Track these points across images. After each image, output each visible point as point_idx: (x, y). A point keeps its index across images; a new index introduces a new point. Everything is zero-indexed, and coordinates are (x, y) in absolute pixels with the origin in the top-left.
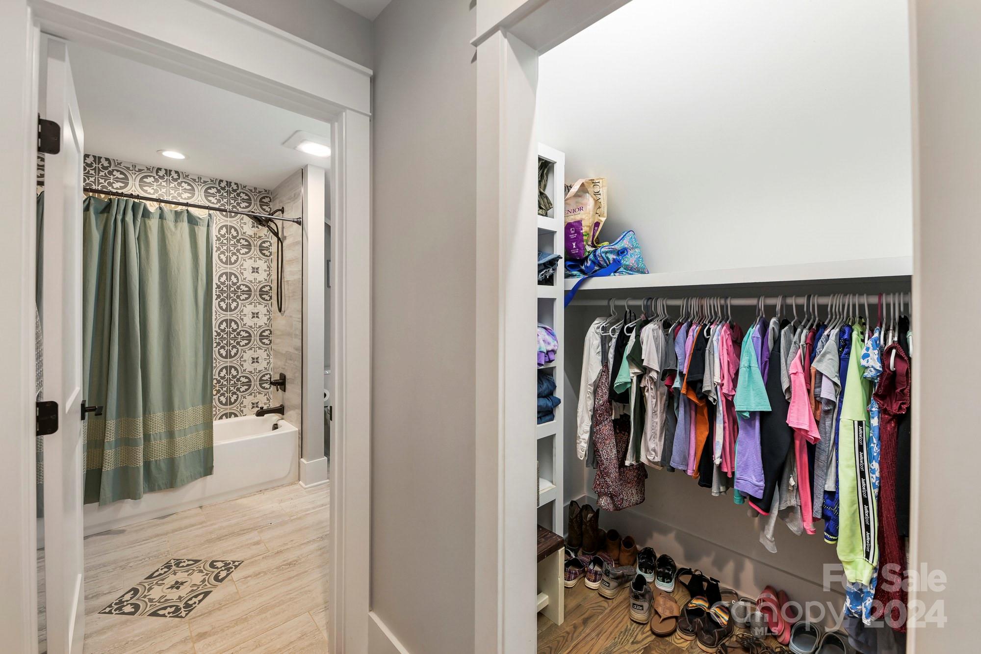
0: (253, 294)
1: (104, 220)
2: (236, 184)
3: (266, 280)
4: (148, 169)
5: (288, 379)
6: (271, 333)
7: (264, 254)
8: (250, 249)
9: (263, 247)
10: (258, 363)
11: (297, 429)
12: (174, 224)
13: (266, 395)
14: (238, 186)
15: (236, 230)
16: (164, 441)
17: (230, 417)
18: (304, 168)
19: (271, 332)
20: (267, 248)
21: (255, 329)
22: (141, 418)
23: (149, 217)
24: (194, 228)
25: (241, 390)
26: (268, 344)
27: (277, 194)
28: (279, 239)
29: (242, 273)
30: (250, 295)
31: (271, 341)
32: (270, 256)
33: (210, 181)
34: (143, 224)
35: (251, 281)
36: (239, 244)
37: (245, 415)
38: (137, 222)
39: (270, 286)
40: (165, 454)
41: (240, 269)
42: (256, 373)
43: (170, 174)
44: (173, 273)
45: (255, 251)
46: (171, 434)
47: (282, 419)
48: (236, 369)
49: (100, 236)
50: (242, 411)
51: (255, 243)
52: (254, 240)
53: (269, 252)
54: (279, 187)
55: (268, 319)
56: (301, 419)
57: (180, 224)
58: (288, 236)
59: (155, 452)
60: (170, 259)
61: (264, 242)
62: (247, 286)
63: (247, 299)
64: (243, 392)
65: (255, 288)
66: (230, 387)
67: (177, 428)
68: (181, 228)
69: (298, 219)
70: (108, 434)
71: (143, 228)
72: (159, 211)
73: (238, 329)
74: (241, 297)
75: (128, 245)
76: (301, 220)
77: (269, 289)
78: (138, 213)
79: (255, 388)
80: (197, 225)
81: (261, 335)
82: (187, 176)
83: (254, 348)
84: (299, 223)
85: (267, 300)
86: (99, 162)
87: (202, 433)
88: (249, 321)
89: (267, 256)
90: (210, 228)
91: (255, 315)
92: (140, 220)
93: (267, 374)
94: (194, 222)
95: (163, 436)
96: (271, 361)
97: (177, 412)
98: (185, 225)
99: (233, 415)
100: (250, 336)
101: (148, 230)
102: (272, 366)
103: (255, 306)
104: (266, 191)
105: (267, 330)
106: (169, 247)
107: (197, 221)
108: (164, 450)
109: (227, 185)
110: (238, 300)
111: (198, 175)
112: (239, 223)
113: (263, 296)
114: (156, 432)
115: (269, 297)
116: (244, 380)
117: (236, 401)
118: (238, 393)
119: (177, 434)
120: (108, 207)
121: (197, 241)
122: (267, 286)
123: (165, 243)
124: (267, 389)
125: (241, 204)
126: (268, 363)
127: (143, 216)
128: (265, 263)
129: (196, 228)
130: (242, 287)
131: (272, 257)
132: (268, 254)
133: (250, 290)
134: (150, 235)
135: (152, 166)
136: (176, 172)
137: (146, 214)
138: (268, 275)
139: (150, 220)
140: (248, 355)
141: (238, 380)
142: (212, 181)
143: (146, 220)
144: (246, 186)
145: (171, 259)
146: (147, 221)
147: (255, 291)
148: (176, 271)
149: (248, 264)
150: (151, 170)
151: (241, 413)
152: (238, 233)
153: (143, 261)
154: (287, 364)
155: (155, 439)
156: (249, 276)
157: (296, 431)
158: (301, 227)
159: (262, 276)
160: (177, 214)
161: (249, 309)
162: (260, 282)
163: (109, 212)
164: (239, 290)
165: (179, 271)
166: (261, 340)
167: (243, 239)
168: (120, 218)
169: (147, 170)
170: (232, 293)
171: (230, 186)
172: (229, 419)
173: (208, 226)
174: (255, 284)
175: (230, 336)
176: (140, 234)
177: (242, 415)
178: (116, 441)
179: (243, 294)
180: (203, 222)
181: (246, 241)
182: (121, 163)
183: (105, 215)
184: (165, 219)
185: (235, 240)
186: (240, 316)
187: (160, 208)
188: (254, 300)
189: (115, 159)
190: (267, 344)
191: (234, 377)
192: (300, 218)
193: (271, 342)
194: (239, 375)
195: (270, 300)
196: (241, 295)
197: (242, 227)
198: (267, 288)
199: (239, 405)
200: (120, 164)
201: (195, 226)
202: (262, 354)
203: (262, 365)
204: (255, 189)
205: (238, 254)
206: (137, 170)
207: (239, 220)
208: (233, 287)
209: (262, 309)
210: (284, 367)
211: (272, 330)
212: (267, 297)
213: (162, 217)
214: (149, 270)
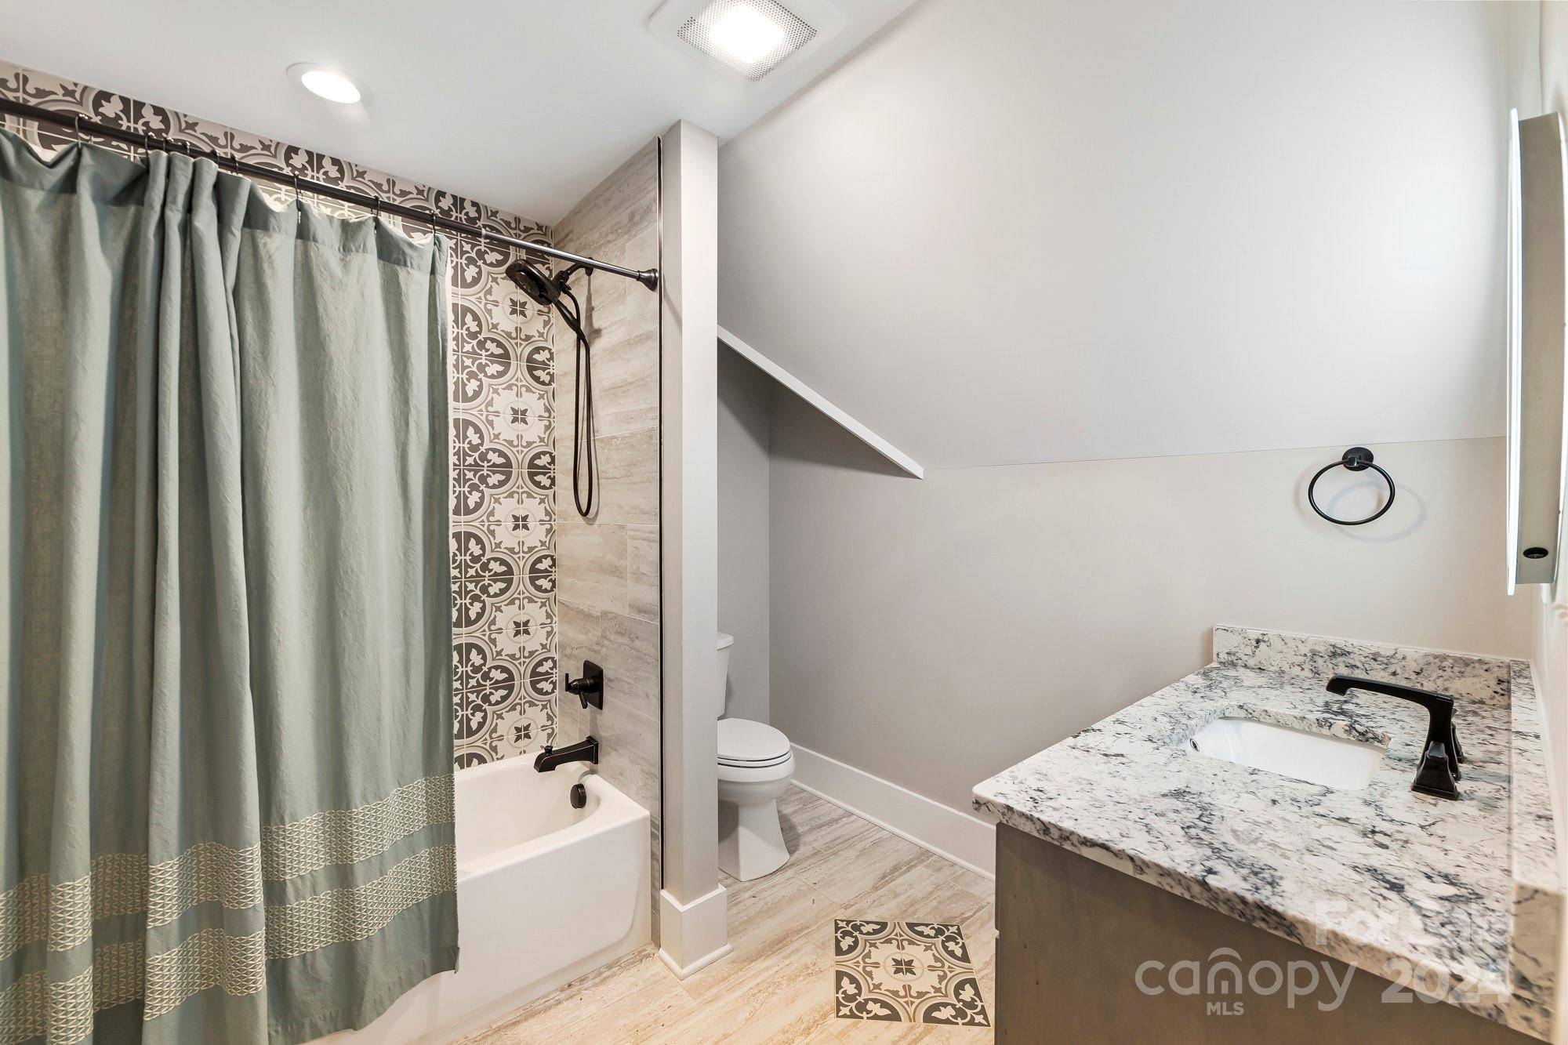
0: (514, 471)
1: (128, 225)
2: (474, 204)
3: (542, 440)
4: (266, 147)
5: (610, 680)
6: (554, 565)
7: (537, 379)
8: (507, 366)
9: (536, 361)
10: (529, 634)
11: (647, 813)
12: (339, 255)
13: (544, 707)
14: (478, 211)
15: (476, 318)
16: (325, 895)
17: (469, 765)
18: (664, 137)
19: (554, 561)
20: (544, 366)
21: (521, 554)
22: (257, 845)
23: (265, 227)
24: (397, 275)
25: (493, 699)
26: (549, 589)
27: (571, 232)
28: (581, 337)
29: (491, 423)
30: (508, 475)
31: (554, 582)
32: (549, 384)
33: (415, 191)
34: (248, 249)
35: (510, 443)
36: (483, 353)
37: (502, 758)
38: (230, 237)
39: (551, 454)
40: (328, 933)
41: (485, 413)
42: (524, 657)
43: (320, 166)
44: (340, 403)
45: (518, 370)
46: (342, 875)
47: (593, 772)
48: (480, 651)
49: (113, 275)
50: (495, 749)
51: (519, 351)
52: (516, 344)
53: (548, 373)
54: (576, 212)
55: (548, 531)
56: (658, 791)
57: (356, 259)
58: (606, 328)
59: (300, 931)
60: (331, 360)
61: (537, 350)
62: (502, 454)
63: (502, 484)
64: (497, 703)
65: (520, 458)
66: (469, 694)
67: (360, 855)
68: (360, 273)
69: (649, 271)
70: (155, 904)
71: (248, 261)
72: (296, 216)
73: (483, 555)
74: (488, 479)
75: (205, 307)
76: (657, 275)
77: (549, 460)
78: (233, 210)
79: (523, 692)
80: (405, 265)
81: (533, 569)
82: (361, 174)
83: (519, 599)
84: (652, 283)
85: (544, 488)
86: (138, 116)
87: (424, 853)
88: (506, 537)
89: (543, 383)
90: (438, 277)
91: (520, 523)
92: (238, 233)
93: (546, 660)
94: (395, 256)
95: (322, 882)
96: (555, 629)
97: (358, 809)
98: (369, 263)
99: (475, 761)
100: (510, 571)
101: (266, 266)
102: (556, 639)
103: (520, 502)
104: (540, 228)
105: (546, 557)
106: (327, 325)
107: (404, 253)
108: (326, 922)
109: (455, 204)
110: (482, 487)
111: (388, 175)
112: (484, 301)
113: (537, 478)
114: (302, 873)
115: (549, 481)
116: (497, 675)
117: (481, 725)
118: (485, 706)
119: (359, 873)
120: (138, 182)
121: (406, 313)
122: (544, 453)
123: (316, 308)
124: (547, 693)
125: (486, 256)
126: (549, 634)
127: (249, 222)
128: (539, 399)
129: (402, 273)
130: (491, 456)
131: (554, 385)
132: (547, 379)
133: (508, 464)
134: (269, 283)
135: (276, 139)
136: (336, 162)
137: (258, 217)
138: (548, 427)
139: (270, 237)
140: (506, 617)
141: (486, 676)
142: (420, 192)
143: (260, 234)
144: (497, 212)
145: (335, 360)
146: (262, 238)
147: (520, 466)
148: (349, 395)
149: (505, 401)
150: (273, 150)
151: (494, 754)
152: (480, 325)
153: (250, 362)
154: (606, 642)
155: (298, 895)
156: (505, 428)
157: (644, 819)
158: (656, 295)
159: (533, 431)
160: (348, 230)
161: (506, 509)
162: (529, 444)
163: (140, 202)
164: (485, 464)
165: (356, 397)
166: (533, 580)
167: (493, 340)
168: (175, 218)
169: (262, 149)
170: (470, 470)
171: (462, 208)
172: (466, 769)
173: (433, 272)
174: (520, 448)
175: (466, 572)
176: (242, 280)
177: (495, 758)
178: (183, 919)
179: (494, 472)
180: (420, 257)
181: (500, 345)
182: (196, 124)
183: (132, 209)
184: (315, 240)
185: (475, 342)
186: (487, 524)
187: (300, 207)
188: (518, 488)
189: (181, 111)
190: (546, 591)
191: (476, 669)
192: (654, 271)
193: (554, 586)
194: (488, 666)
195: (550, 488)
196: (488, 476)
197: (490, 312)
198: (545, 460)
199: (487, 736)
200: (192, 126)
201: (398, 268)
202: (534, 613)
203: (535, 640)
204: (518, 220)
205: (481, 376)
206: (238, 147)
207: (482, 295)
208: (471, 456)
209: (533, 508)
210: (596, 648)
211: (556, 557)
212: (545, 481)
213: (304, 232)
214: (271, 390)
